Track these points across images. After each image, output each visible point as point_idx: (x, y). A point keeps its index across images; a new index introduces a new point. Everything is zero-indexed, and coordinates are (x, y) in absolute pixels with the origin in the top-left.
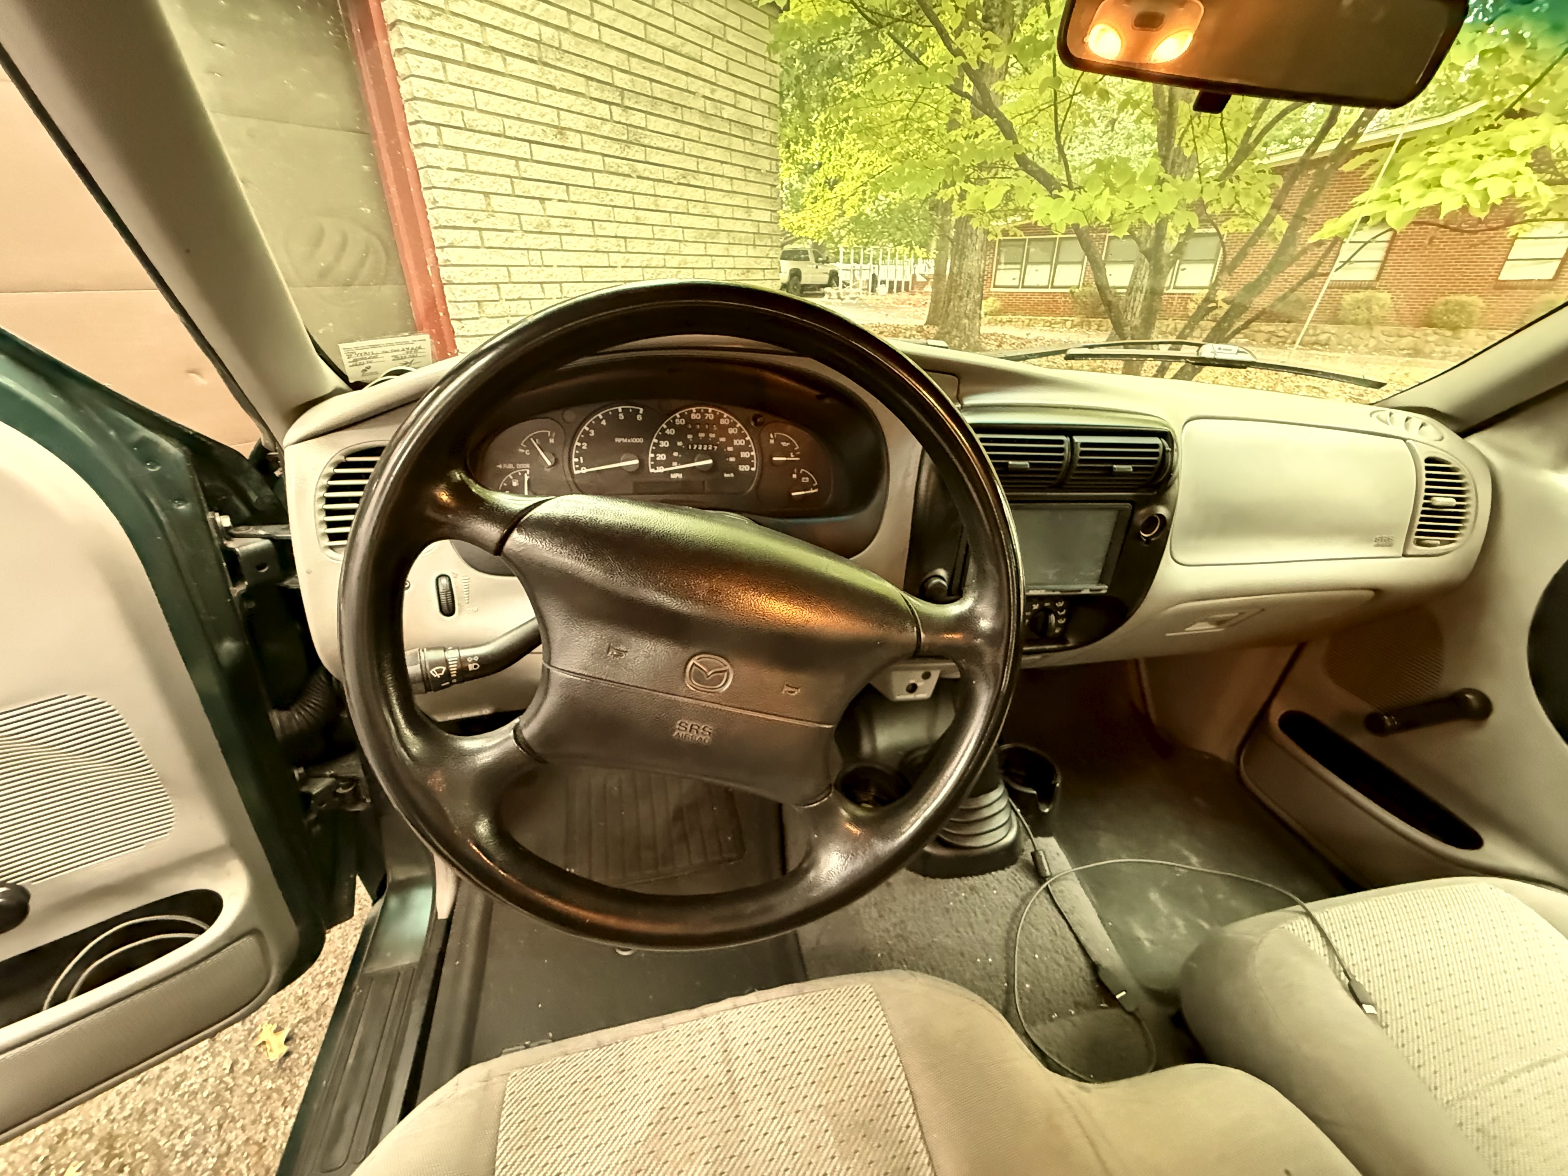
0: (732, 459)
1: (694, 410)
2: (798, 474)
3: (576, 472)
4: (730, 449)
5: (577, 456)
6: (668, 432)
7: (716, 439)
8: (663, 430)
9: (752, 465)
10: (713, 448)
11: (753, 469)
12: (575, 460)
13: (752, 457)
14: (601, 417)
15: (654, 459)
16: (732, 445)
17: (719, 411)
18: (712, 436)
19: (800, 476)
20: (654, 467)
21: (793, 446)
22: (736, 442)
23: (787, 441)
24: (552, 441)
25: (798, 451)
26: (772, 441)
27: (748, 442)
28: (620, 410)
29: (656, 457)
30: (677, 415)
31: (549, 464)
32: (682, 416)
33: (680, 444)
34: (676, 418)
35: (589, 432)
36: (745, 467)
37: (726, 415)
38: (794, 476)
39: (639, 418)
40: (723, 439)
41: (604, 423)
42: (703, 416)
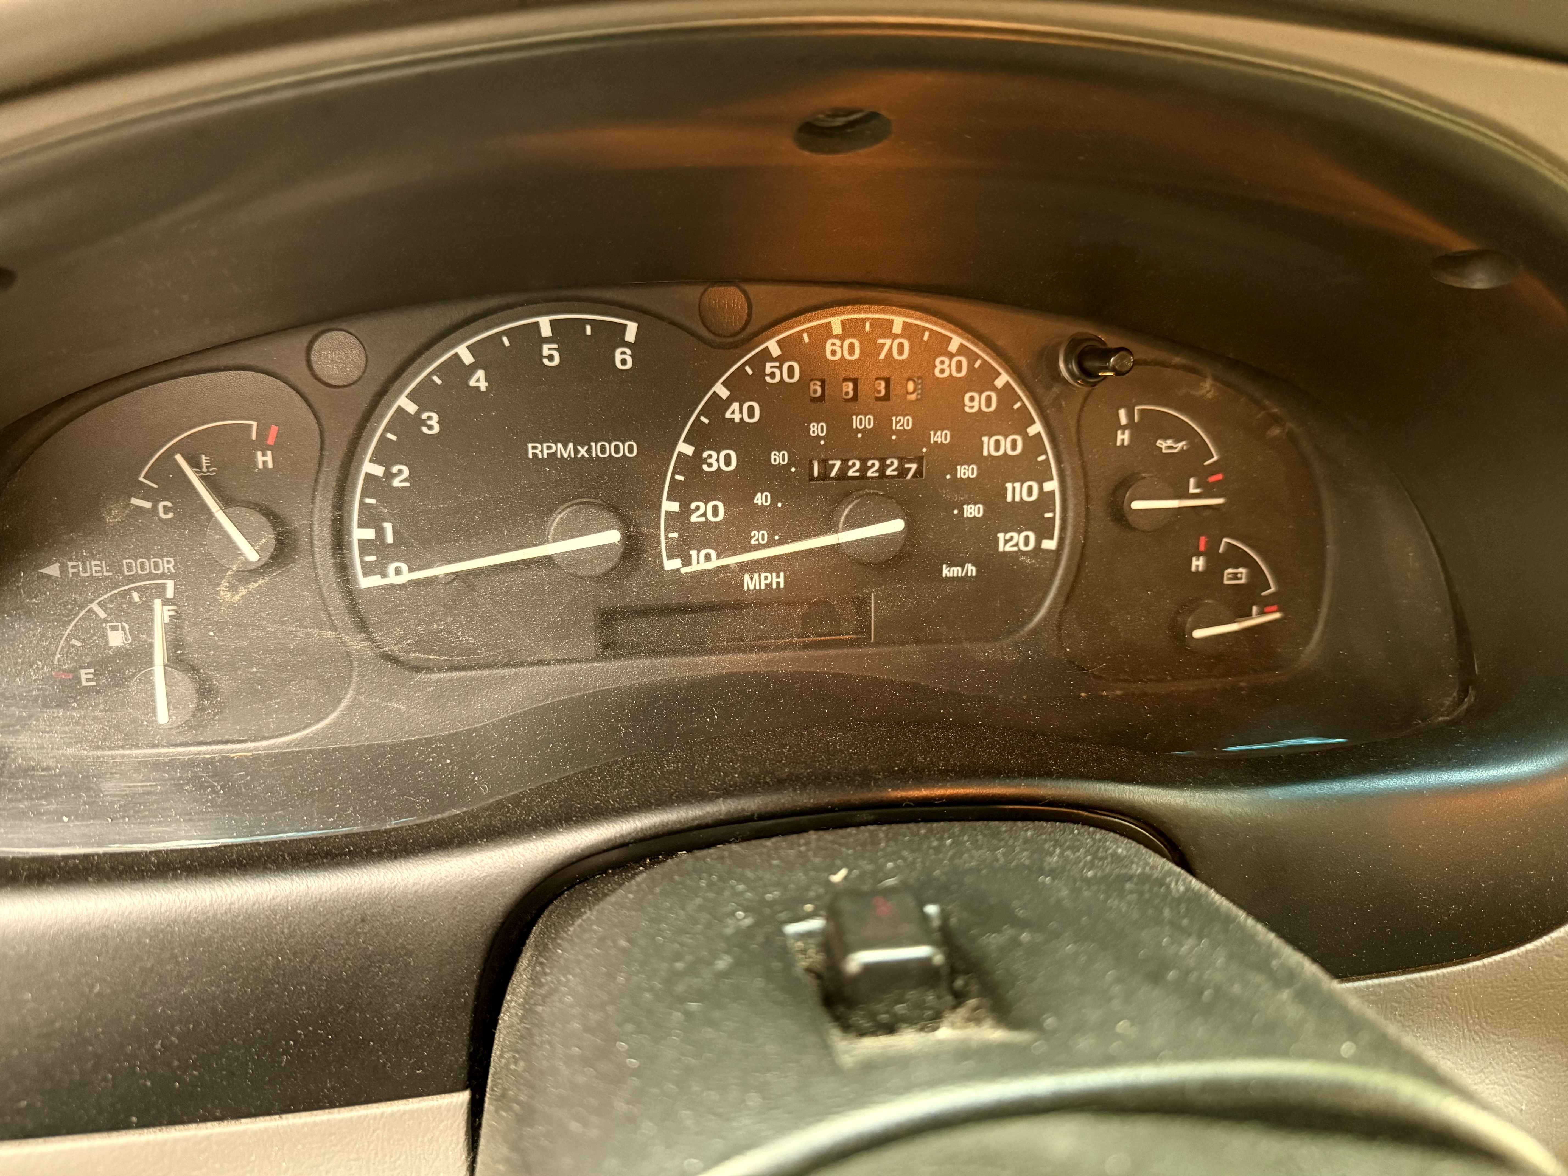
0: (973, 511)
1: (836, 323)
2: (1211, 554)
3: (366, 582)
4: (965, 472)
5: (370, 519)
6: (734, 413)
7: (919, 433)
8: (717, 406)
9: (1044, 532)
10: (902, 472)
11: (1050, 545)
12: (359, 534)
13: (1046, 499)
14: (468, 359)
15: (679, 520)
16: (975, 456)
17: (930, 326)
18: (903, 423)
19: (1217, 563)
20: (681, 551)
21: (1199, 450)
22: (988, 446)
23: (1180, 432)
24: (264, 459)
25: (1215, 468)
26: (1123, 437)
27: (1034, 445)
28: (546, 331)
29: (685, 511)
30: (773, 346)
31: (251, 555)
32: (789, 348)
33: (778, 458)
34: (766, 355)
35: (417, 421)
36: (1018, 538)
37: (956, 342)
38: (1198, 564)
39: (623, 358)
40: (940, 437)
41: (479, 380)
42: (870, 349)
